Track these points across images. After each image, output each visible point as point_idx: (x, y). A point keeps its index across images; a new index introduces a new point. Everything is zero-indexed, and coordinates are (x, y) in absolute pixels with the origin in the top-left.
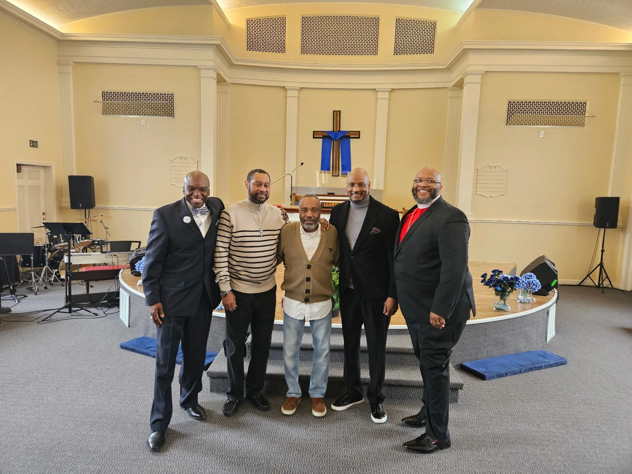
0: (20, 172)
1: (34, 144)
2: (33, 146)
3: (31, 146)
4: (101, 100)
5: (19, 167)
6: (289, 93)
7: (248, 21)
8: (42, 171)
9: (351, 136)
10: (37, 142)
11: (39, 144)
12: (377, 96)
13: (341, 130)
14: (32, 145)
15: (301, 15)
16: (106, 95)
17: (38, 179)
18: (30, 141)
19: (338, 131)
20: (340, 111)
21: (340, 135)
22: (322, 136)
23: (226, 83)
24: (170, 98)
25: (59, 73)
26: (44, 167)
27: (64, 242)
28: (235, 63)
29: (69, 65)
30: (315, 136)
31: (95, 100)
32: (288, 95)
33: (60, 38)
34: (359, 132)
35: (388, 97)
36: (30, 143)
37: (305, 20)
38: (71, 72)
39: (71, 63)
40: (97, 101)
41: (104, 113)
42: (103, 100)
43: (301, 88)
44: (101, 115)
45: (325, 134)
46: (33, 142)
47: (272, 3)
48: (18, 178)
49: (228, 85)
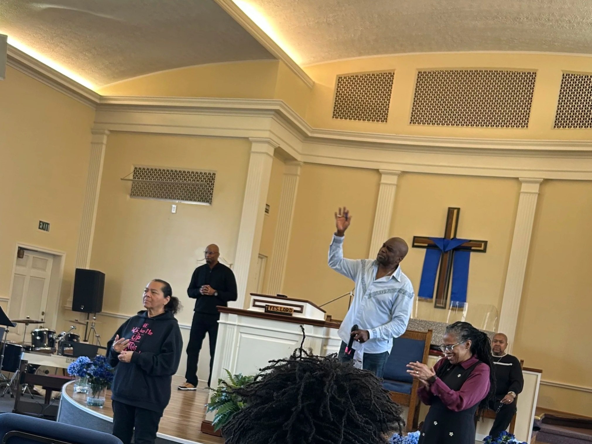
0: (22, 258)
1: (44, 226)
2: (42, 229)
3: (39, 228)
4: (131, 177)
5: (22, 251)
6: (385, 179)
7: (340, 79)
8: (51, 261)
9: (473, 248)
10: (48, 224)
11: (50, 227)
12: (520, 189)
13: (458, 237)
14: (41, 227)
15: (417, 69)
16: (138, 172)
17: (44, 270)
18: (40, 222)
19: (453, 239)
20: (459, 209)
21: (454, 245)
22: (426, 245)
23: (295, 162)
24: (211, 178)
25: (92, 143)
26: (54, 256)
27: (48, 346)
28: (310, 134)
29: (103, 133)
30: (416, 244)
31: (122, 178)
32: (383, 181)
33: (98, 101)
34: (486, 243)
35: (537, 191)
36: (40, 225)
37: (422, 76)
38: (105, 141)
39: (107, 132)
40: (125, 178)
41: (132, 194)
42: (134, 178)
43: (404, 173)
44: (128, 197)
45: (432, 242)
46: (44, 223)
47: (375, 54)
48: (17, 264)
49: (298, 165)
